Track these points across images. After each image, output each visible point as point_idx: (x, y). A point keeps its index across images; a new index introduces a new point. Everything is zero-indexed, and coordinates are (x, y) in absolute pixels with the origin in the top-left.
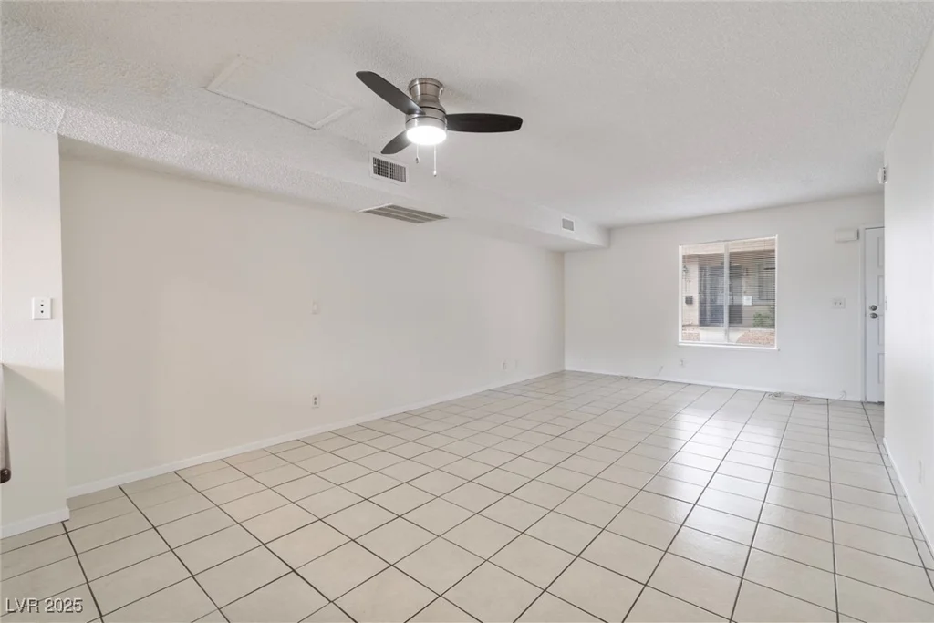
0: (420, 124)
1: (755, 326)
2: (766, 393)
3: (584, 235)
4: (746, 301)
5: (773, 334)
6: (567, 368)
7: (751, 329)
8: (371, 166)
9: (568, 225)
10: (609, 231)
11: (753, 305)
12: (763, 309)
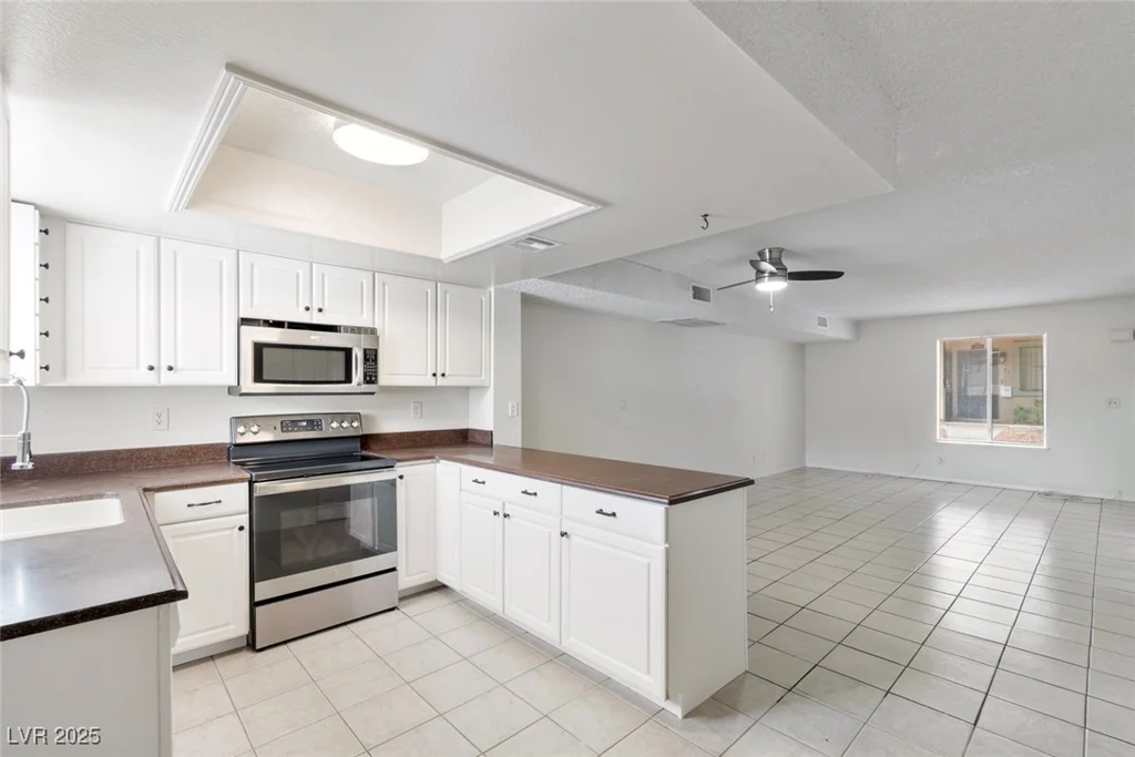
0: (769, 280)
1: (1015, 423)
2: (1034, 492)
3: (836, 331)
4: (1004, 392)
5: (1041, 431)
6: (808, 465)
7: (1011, 426)
8: (691, 293)
9: (823, 322)
10: (858, 325)
11: (1013, 396)
12: (1026, 402)
